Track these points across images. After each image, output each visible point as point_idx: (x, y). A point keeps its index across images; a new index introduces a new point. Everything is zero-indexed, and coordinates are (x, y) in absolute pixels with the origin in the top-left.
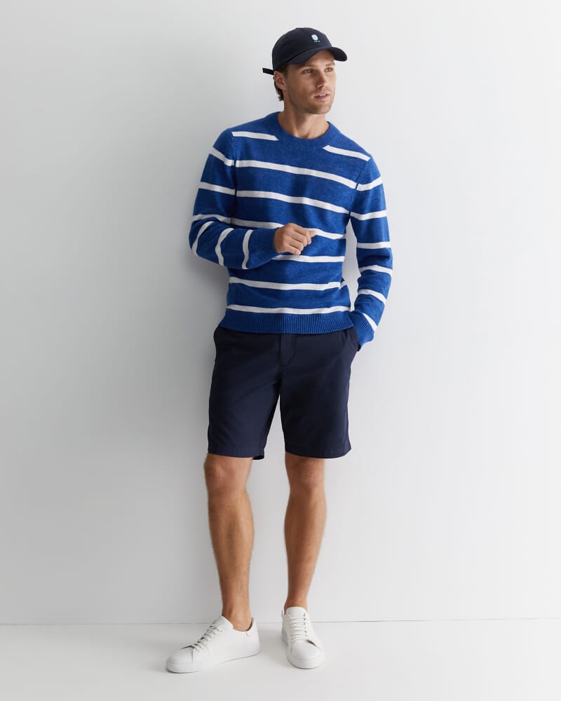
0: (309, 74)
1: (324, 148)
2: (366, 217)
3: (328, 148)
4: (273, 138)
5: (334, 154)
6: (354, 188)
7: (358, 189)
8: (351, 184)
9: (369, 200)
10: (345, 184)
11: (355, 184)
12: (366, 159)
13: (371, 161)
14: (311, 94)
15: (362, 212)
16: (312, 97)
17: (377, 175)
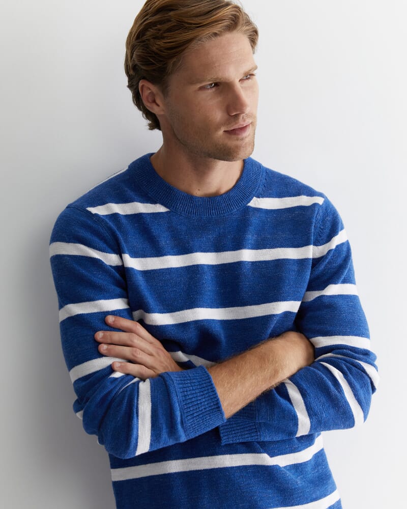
0: (214, 89)
1: (250, 204)
14: (218, 128)
16: (221, 132)
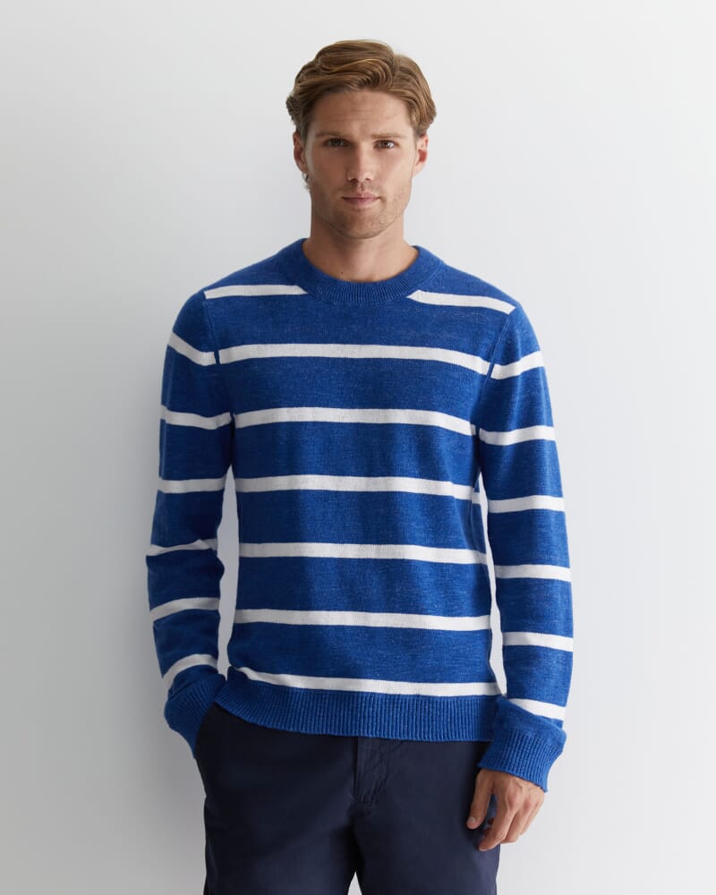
1: (410, 297)
2: (511, 438)
3: (419, 296)
4: (295, 290)
5: (433, 307)
6: (485, 373)
7: (493, 376)
8: (478, 365)
9: (518, 399)
10: (463, 365)
11: (487, 365)
12: (507, 308)
13: (518, 312)
15: (503, 428)
17: (530, 347)
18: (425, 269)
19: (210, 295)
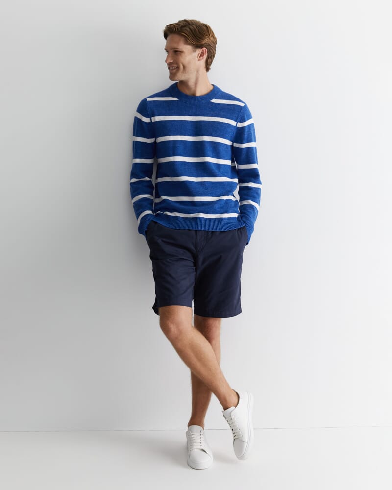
18: (216, 92)
19: (148, 100)
